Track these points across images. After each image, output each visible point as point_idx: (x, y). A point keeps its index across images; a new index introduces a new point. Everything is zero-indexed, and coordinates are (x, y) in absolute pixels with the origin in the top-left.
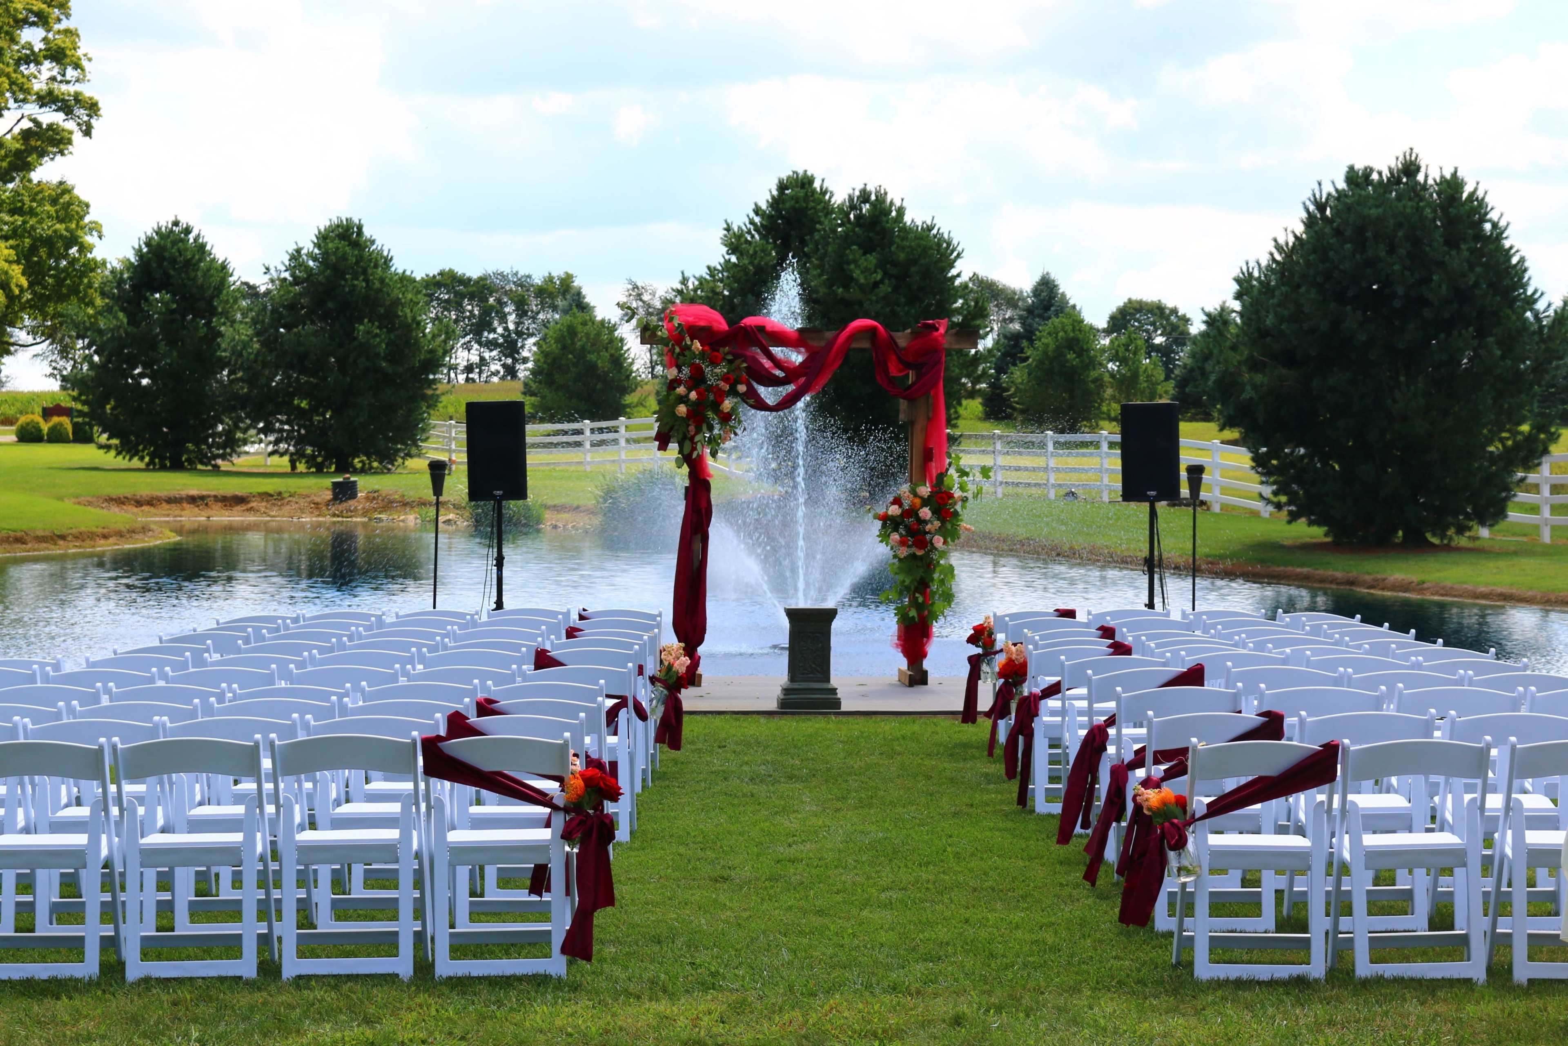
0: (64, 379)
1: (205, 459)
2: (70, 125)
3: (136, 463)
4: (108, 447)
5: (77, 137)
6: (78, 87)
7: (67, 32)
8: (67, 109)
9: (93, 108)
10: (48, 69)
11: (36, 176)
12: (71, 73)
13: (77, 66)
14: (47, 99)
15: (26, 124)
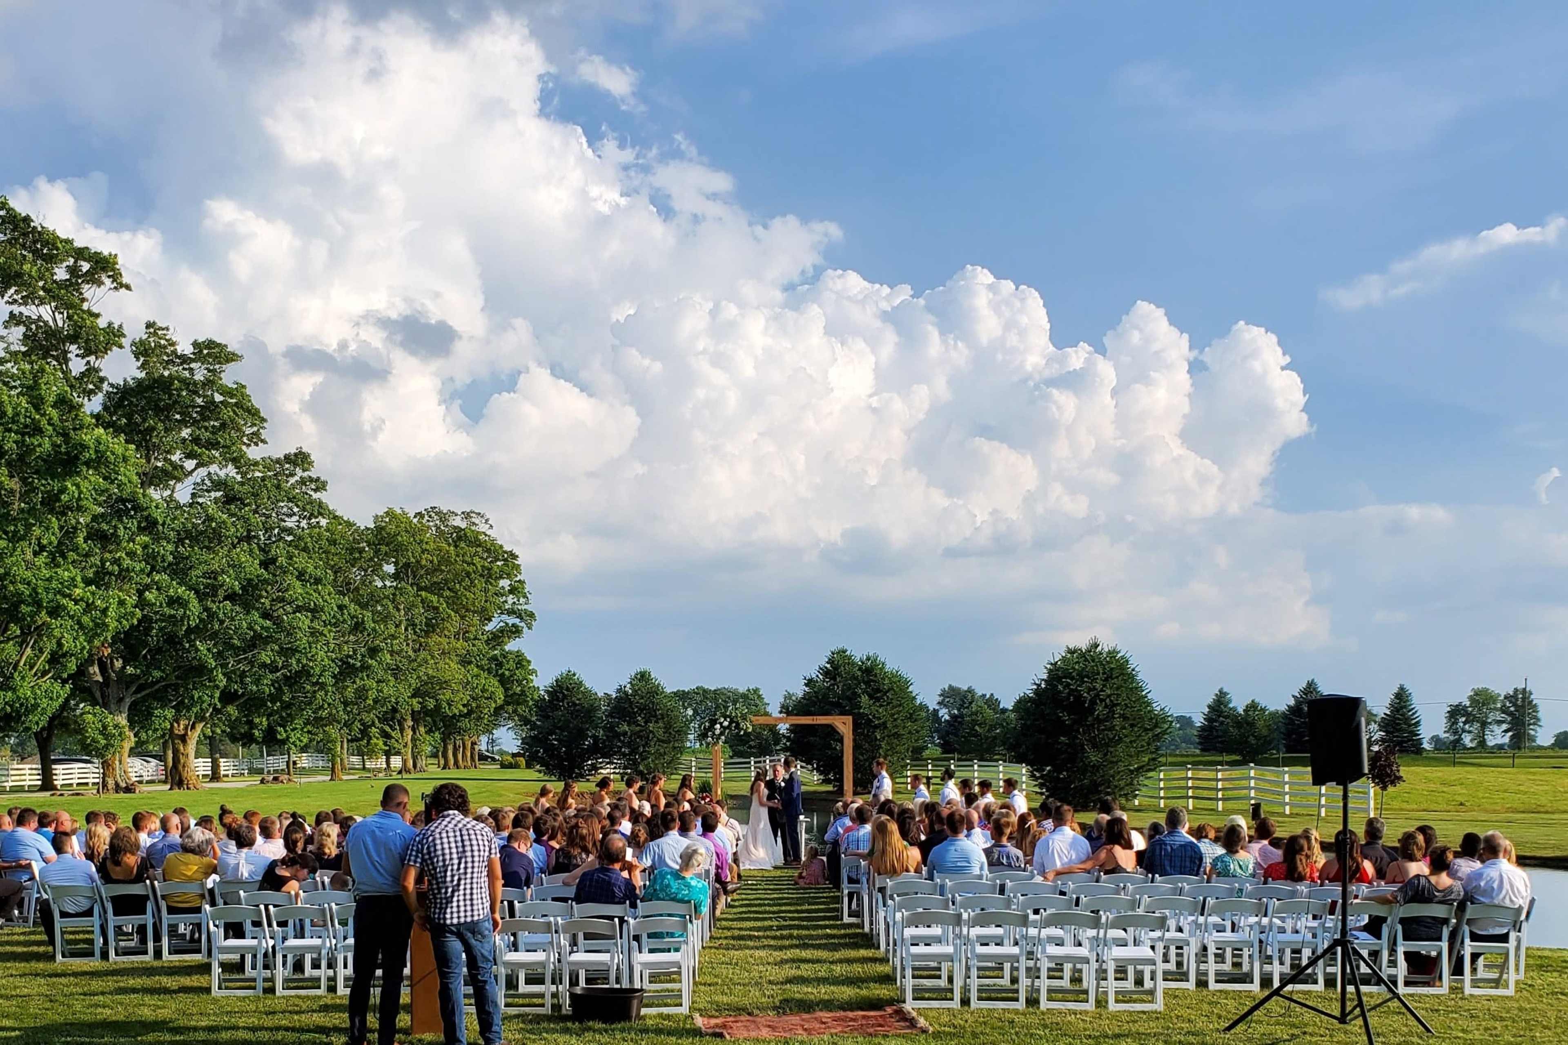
0: (523, 739)
1: (582, 776)
2: (522, 624)
3: (553, 778)
4: (540, 772)
5: (525, 629)
6: (526, 607)
7: (519, 581)
8: (520, 617)
9: (532, 615)
10: (511, 599)
11: (507, 648)
12: (522, 600)
13: (525, 597)
14: (511, 612)
15: (502, 624)
